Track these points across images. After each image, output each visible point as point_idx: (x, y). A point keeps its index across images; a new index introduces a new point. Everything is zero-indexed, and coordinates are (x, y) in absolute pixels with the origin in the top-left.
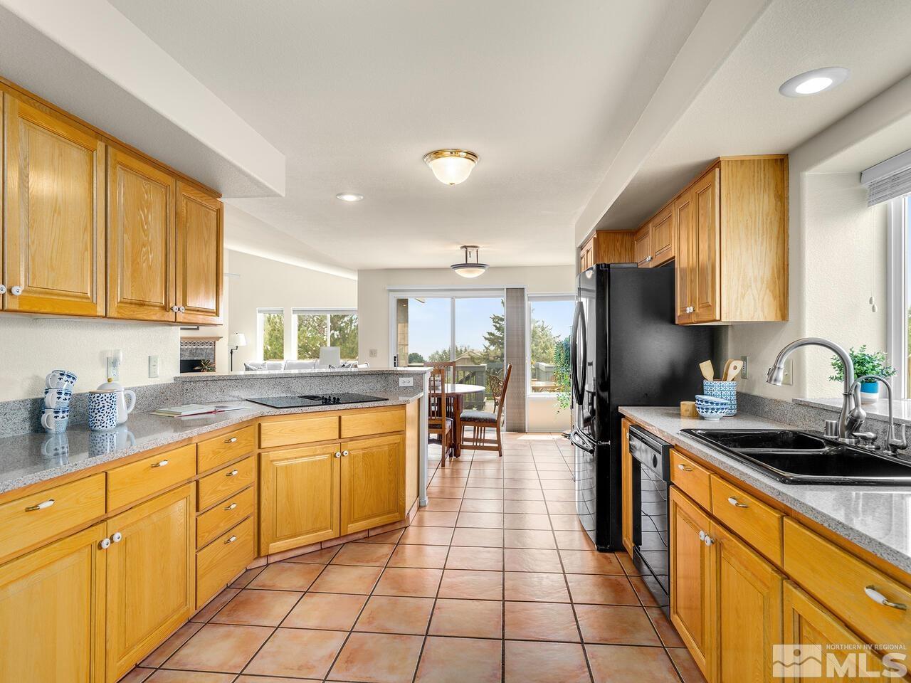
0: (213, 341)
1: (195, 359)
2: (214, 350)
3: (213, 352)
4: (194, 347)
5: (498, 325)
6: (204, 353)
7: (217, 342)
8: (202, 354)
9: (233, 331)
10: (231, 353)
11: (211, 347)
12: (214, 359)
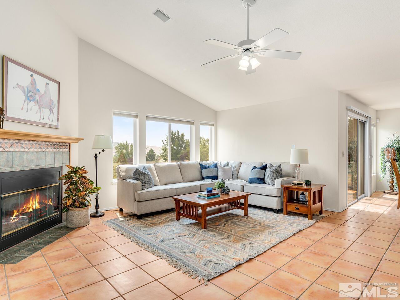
0: (69, 143)
1: (55, 165)
2: (69, 154)
3: (68, 157)
4: (54, 150)
10: (96, 157)
11: (67, 150)
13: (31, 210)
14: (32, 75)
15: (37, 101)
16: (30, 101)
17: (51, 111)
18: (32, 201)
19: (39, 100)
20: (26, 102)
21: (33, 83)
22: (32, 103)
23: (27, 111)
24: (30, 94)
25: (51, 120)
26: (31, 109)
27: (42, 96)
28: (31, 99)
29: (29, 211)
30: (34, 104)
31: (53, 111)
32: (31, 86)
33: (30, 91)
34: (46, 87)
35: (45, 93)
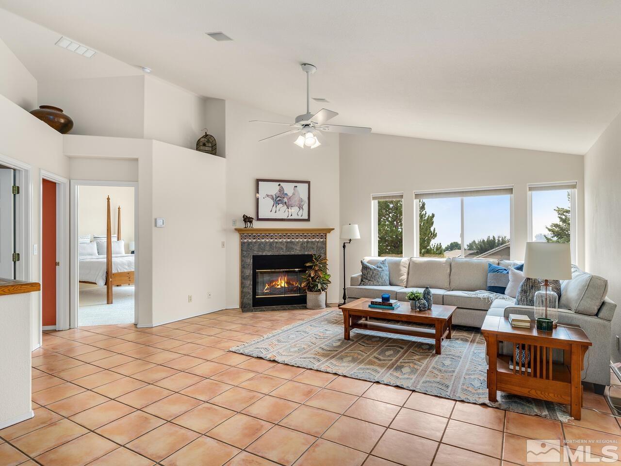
0: (324, 233)
1: (306, 253)
2: (325, 243)
3: (324, 246)
4: (305, 240)
5: (564, 217)
6: (315, 247)
7: (328, 234)
8: (313, 248)
9: (346, 221)
10: (344, 247)
11: (322, 240)
12: (325, 254)
13: (279, 287)
14: (279, 185)
15: (286, 203)
16: (278, 204)
17: (300, 207)
18: (281, 280)
19: (287, 202)
20: (275, 206)
21: (281, 190)
22: (281, 205)
23: (276, 212)
24: (279, 199)
25: (300, 215)
26: (279, 210)
27: (290, 198)
28: (280, 202)
29: (278, 287)
30: (282, 206)
31: (302, 207)
32: (279, 193)
33: (278, 197)
34: (294, 190)
35: (294, 194)
